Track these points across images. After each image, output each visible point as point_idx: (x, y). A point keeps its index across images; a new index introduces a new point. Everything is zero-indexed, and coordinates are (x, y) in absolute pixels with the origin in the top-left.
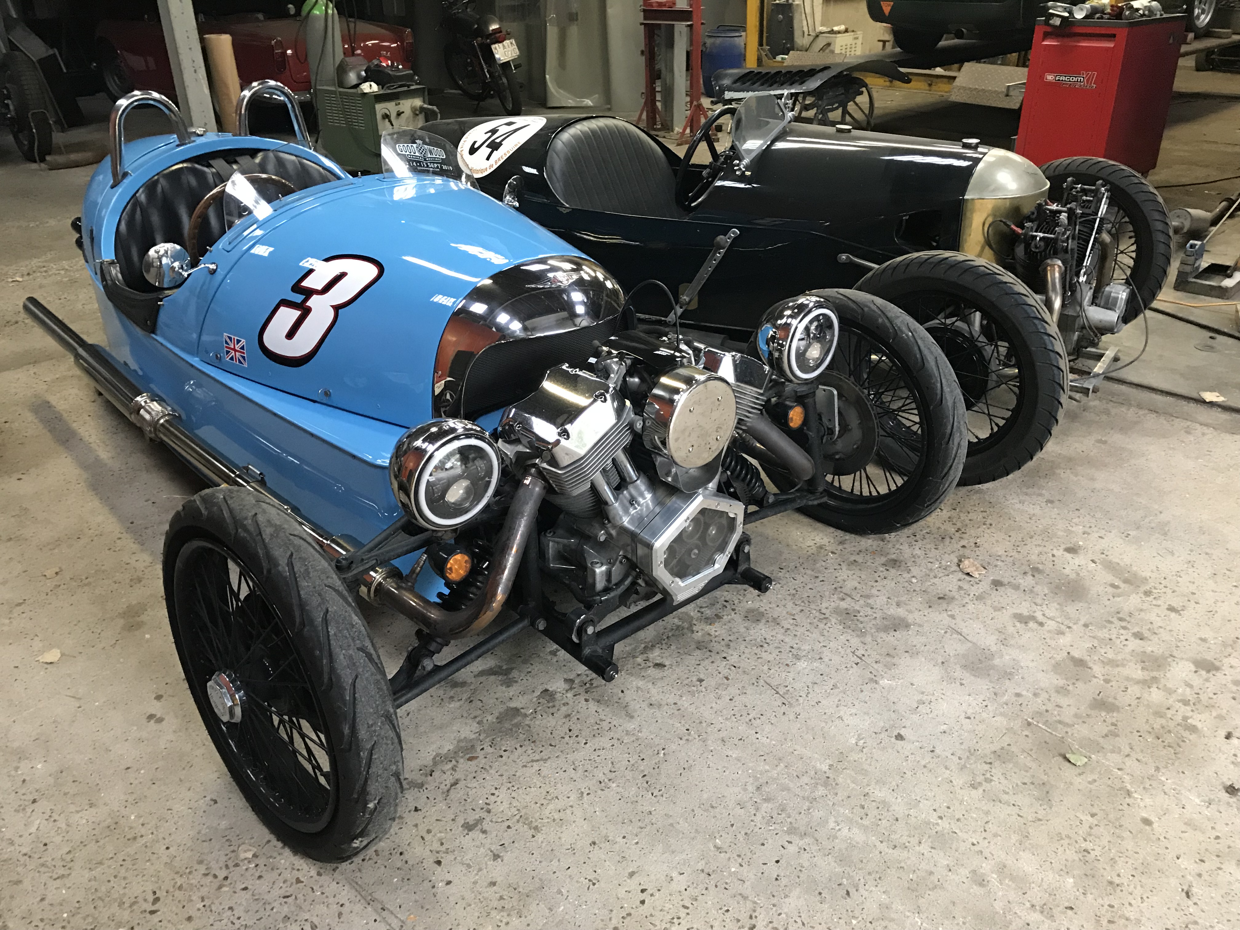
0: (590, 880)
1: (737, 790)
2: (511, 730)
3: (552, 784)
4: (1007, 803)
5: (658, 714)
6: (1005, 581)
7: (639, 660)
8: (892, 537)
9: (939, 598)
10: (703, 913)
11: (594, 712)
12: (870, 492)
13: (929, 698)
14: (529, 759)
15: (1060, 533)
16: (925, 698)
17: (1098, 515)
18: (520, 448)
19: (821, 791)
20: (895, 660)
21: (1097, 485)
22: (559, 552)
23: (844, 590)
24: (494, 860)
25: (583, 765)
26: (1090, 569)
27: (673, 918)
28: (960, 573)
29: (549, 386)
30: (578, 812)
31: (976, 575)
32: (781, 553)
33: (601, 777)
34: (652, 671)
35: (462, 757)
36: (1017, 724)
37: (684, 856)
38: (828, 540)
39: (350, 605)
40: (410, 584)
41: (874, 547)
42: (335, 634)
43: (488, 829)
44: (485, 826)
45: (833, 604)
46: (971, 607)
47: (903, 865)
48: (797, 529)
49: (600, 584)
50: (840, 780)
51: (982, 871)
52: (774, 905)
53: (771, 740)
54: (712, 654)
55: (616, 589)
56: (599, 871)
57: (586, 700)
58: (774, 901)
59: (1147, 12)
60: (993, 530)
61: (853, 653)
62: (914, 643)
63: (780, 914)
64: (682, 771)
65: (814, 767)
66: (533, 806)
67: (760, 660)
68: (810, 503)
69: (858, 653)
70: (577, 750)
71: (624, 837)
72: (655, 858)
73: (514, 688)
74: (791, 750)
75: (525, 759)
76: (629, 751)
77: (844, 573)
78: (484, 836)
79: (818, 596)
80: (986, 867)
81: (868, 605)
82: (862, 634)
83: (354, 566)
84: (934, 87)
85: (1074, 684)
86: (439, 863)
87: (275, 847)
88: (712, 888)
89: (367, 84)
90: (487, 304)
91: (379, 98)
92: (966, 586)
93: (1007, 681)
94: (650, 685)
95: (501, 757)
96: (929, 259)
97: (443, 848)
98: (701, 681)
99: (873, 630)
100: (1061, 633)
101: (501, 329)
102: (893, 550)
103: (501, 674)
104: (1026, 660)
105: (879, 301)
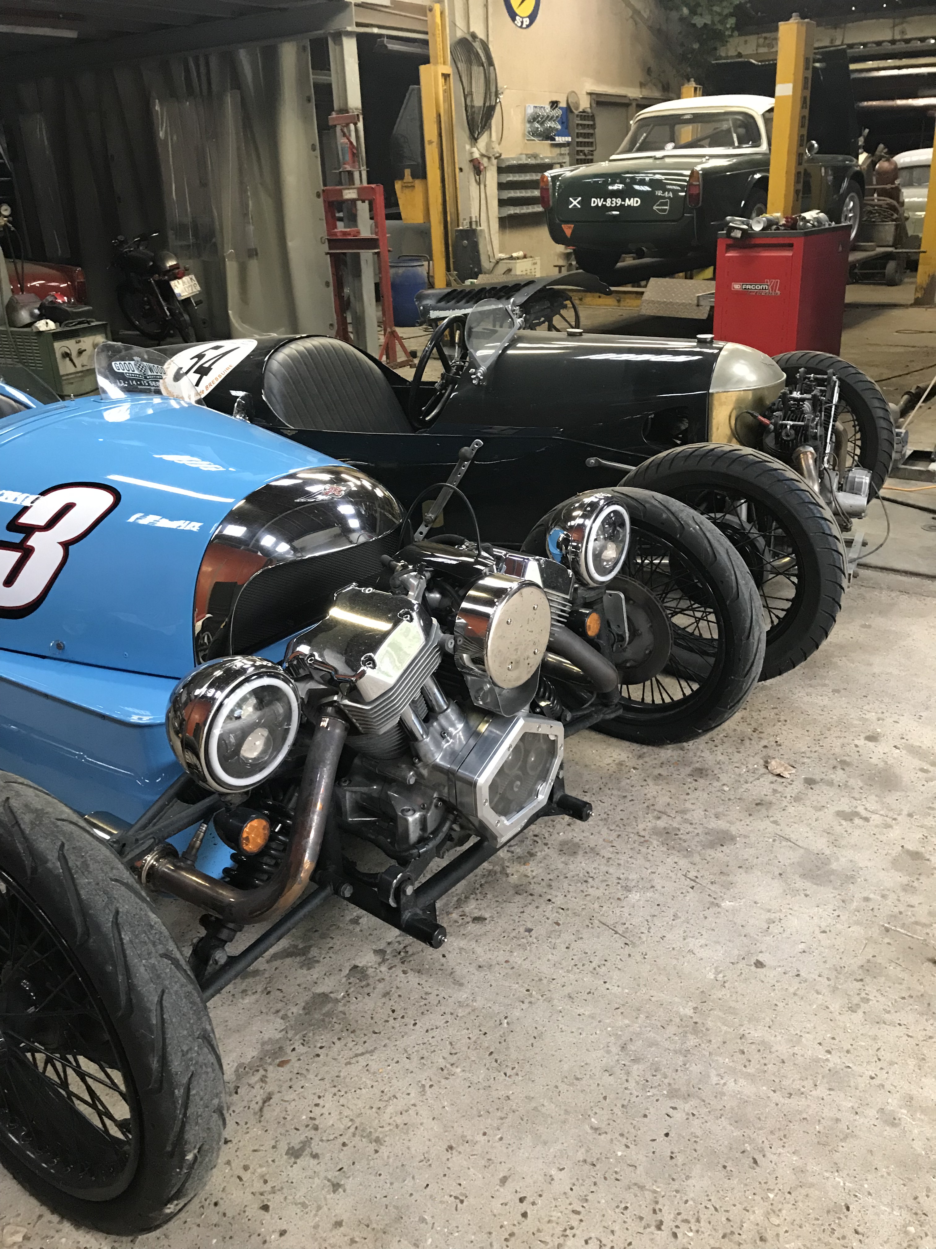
0: (456, 1198)
1: (600, 1053)
2: (323, 1020)
3: (386, 1080)
4: (892, 1024)
5: (490, 976)
6: (817, 778)
7: (455, 916)
8: (690, 745)
9: (757, 804)
10: (598, 1217)
11: (416, 985)
12: (663, 699)
13: (777, 915)
14: (351, 1054)
15: (856, 722)
16: (773, 916)
17: (886, 700)
18: (312, 685)
19: (692, 1041)
20: (730, 879)
21: (876, 670)
22: (357, 802)
23: (656, 807)
24: (334, 1192)
25: (417, 1051)
26: (895, 756)
27: (565, 1230)
28: (770, 775)
29: (337, 613)
30: (424, 1112)
31: (786, 774)
32: (580, 775)
33: (442, 1063)
34: (472, 927)
35: (270, 1064)
36: (875, 932)
37: (559, 1146)
38: (626, 755)
39: (143, 899)
40: (189, 862)
41: (675, 757)
42: (131, 941)
43: (319, 1152)
44: (315, 1147)
45: (649, 824)
46: (791, 809)
47: (805, 1116)
48: (591, 747)
49: (414, 834)
50: (710, 1024)
51: (889, 1108)
52: (677, 1191)
53: (623, 989)
54: (535, 897)
55: (434, 837)
56: (464, 1183)
57: (405, 972)
58: (675, 1185)
59: (816, 223)
60: (788, 725)
61: (685, 876)
62: (746, 857)
63: (686, 1202)
64: (533, 1041)
65: (677, 1013)
66: (369, 1112)
67: (588, 898)
68: (608, 717)
69: (692, 875)
70: (406, 1033)
71: (485, 1134)
72: (527, 1154)
73: (317, 969)
74: (647, 997)
75: (347, 1054)
76: (467, 1025)
77: (652, 789)
78: (316, 1161)
79: (632, 817)
80: (893, 1103)
81: (686, 821)
82: (688, 853)
83: (127, 849)
84: (622, 303)
85: (918, 879)
86: (265, 1208)
87: (50, 1222)
88: (600, 1181)
89: (43, 322)
90: (245, 526)
91: (57, 336)
92: (780, 789)
93: (851, 886)
94: (473, 944)
95: (318, 1055)
96: (694, 452)
97: (267, 1188)
98: (529, 930)
99: (699, 848)
100: (888, 826)
101: (267, 553)
102: (695, 759)
103: (299, 955)
104: (862, 859)
105: (659, 496)
